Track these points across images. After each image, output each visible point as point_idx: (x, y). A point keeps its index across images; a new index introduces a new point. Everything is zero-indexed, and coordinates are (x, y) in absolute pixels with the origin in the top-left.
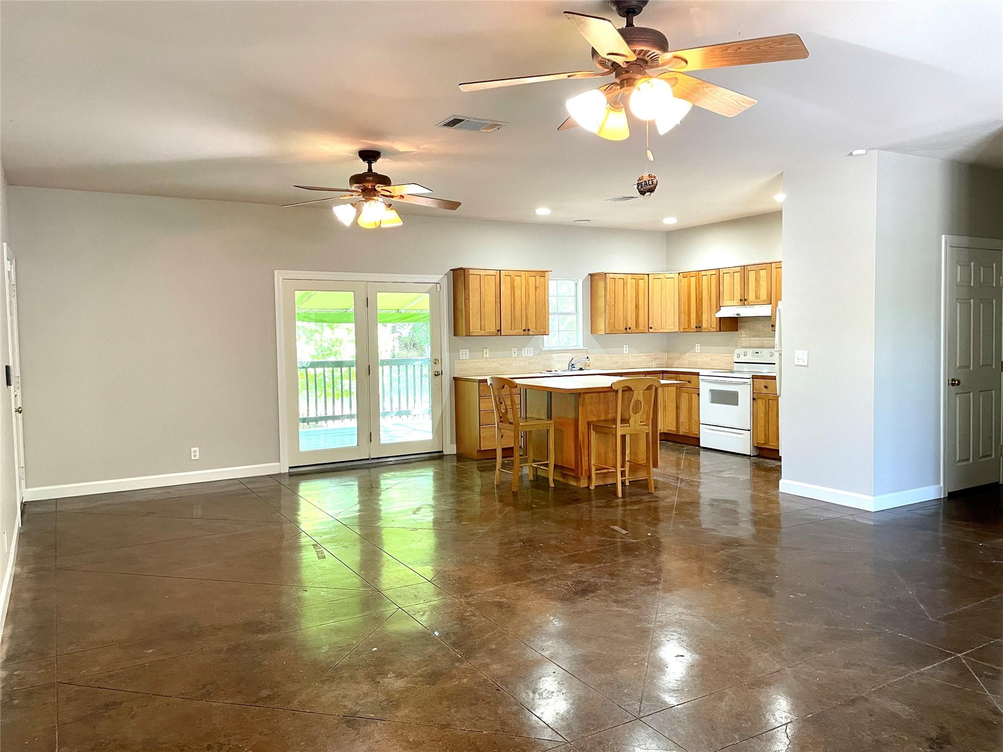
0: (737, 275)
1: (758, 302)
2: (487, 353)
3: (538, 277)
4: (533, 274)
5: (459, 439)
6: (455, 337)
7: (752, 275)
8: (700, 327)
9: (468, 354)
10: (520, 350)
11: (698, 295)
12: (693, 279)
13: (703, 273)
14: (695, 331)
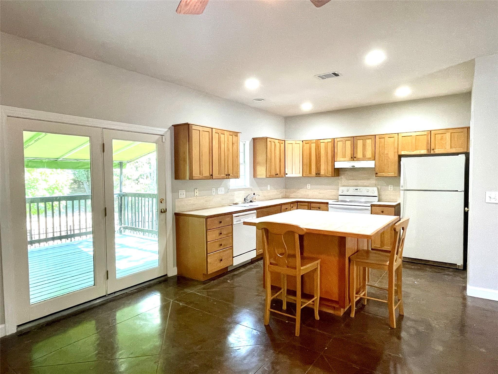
0: (348, 143)
1: (364, 158)
2: (197, 193)
3: (234, 136)
4: (231, 133)
5: (179, 263)
6: (176, 180)
7: (360, 143)
8: (319, 174)
9: (184, 193)
10: (217, 189)
11: (317, 155)
12: (313, 146)
13: (321, 141)
14: (315, 176)
